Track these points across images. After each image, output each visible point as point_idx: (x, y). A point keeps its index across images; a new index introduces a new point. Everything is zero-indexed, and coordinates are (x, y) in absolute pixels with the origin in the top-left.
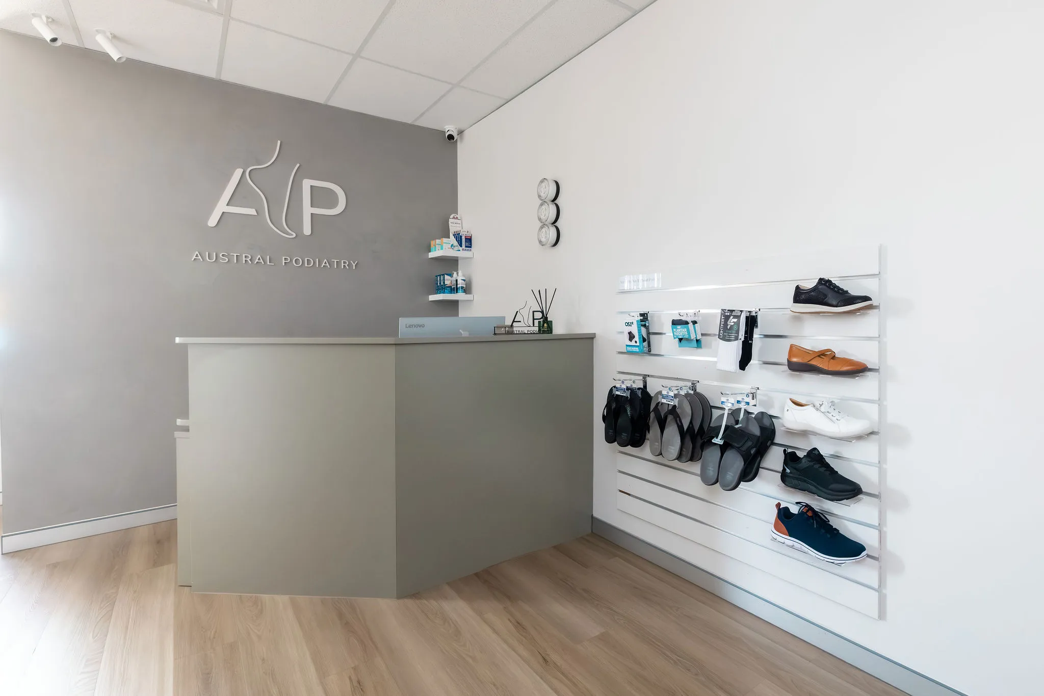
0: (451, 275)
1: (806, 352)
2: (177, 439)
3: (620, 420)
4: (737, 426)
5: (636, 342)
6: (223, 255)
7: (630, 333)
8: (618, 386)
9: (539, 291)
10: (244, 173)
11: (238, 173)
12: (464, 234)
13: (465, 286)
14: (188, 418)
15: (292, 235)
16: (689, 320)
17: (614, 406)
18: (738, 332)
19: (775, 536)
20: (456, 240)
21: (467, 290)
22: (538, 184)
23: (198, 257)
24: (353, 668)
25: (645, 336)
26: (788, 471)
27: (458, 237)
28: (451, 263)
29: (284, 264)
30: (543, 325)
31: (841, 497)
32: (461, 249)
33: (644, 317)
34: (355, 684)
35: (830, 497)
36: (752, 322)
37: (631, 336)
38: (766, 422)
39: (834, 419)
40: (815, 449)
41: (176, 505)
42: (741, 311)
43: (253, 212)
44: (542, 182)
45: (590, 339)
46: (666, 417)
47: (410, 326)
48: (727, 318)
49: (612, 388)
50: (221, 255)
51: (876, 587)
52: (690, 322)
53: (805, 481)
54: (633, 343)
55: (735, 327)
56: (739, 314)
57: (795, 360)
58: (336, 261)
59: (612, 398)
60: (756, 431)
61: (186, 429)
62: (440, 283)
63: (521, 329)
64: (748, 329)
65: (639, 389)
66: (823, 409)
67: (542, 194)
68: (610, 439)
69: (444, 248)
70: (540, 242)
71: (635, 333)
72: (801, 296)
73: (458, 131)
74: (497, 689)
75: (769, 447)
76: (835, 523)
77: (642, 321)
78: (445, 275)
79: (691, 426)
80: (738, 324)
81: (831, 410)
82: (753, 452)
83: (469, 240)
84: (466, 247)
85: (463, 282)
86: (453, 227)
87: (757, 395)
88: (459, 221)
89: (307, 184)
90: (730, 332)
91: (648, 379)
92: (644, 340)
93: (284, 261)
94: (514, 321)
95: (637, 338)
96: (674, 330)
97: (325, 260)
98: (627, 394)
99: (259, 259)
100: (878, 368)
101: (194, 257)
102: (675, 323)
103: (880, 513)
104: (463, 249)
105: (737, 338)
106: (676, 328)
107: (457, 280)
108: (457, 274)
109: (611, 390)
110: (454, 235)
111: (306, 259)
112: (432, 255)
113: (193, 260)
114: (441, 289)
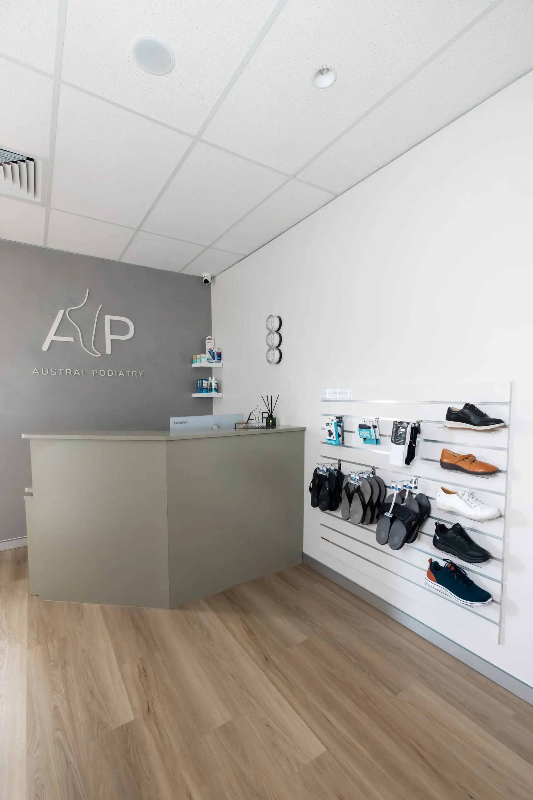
0: (207, 380)
1: (454, 455)
2: (25, 501)
3: (321, 493)
4: (402, 505)
5: (334, 438)
6: (53, 370)
7: (329, 431)
8: (320, 468)
9: (267, 396)
10: (65, 313)
11: (61, 312)
12: (216, 351)
13: (217, 387)
14: (32, 488)
15: (99, 355)
16: (371, 425)
17: (317, 481)
18: (405, 439)
19: (427, 582)
20: (211, 355)
21: (218, 390)
22: (266, 320)
23: (37, 372)
24: (140, 659)
25: (340, 433)
26: (438, 538)
27: (212, 353)
28: (207, 372)
29: (93, 375)
30: (270, 421)
31: (474, 561)
32: (214, 361)
33: (340, 419)
34: (142, 671)
35: (467, 560)
36: (416, 431)
37: (330, 433)
38: (424, 502)
39: (473, 505)
40: (458, 524)
41: (26, 537)
42: (408, 424)
43: (71, 339)
44: (269, 318)
45: (301, 431)
46: (353, 494)
47: (177, 423)
48: (397, 428)
49: (316, 469)
50: (51, 370)
51: (498, 622)
52: (371, 426)
53: (450, 546)
54: (331, 438)
55: (403, 435)
56: (406, 425)
57: (445, 461)
58: (128, 371)
59: (316, 476)
60: (416, 509)
61: (31, 495)
62: (200, 386)
63: (254, 425)
64: (412, 435)
65: (335, 470)
66: (464, 497)
67: (270, 327)
68: (314, 504)
69: (202, 361)
70: (268, 361)
71: (333, 431)
72: (452, 415)
73: (211, 277)
74: (234, 679)
75: (426, 519)
76: (470, 576)
77: (338, 422)
78: (203, 380)
79: (370, 500)
80: (405, 433)
81: (470, 499)
82: (413, 523)
83: (219, 355)
84: (217, 360)
85: (216, 384)
86: (209, 345)
87: (418, 482)
88: (213, 341)
89: (108, 318)
90: (399, 438)
91: (342, 463)
92: (339, 436)
93: (93, 373)
94: (249, 419)
95: (334, 435)
96: (361, 432)
97: (121, 371)
98: (327, 474)
99: (77, 372)
100: (505, 470)
101: (34, 372)
102: (361, 427)
103: (503, 571)
104: (215, 362)
105: (404, 443)
106: (362, 431)
107: (211, 384)
108: (212, 378)
109: (316, 471)
110: (209, 351)
111: (108, 371)
112: (194, 365)
113: (33, 374)
114: (200, 389)
